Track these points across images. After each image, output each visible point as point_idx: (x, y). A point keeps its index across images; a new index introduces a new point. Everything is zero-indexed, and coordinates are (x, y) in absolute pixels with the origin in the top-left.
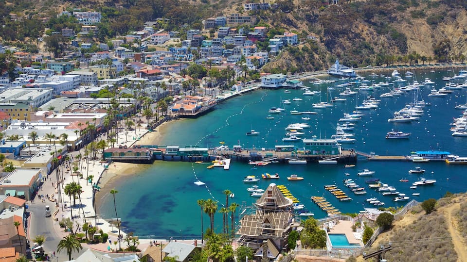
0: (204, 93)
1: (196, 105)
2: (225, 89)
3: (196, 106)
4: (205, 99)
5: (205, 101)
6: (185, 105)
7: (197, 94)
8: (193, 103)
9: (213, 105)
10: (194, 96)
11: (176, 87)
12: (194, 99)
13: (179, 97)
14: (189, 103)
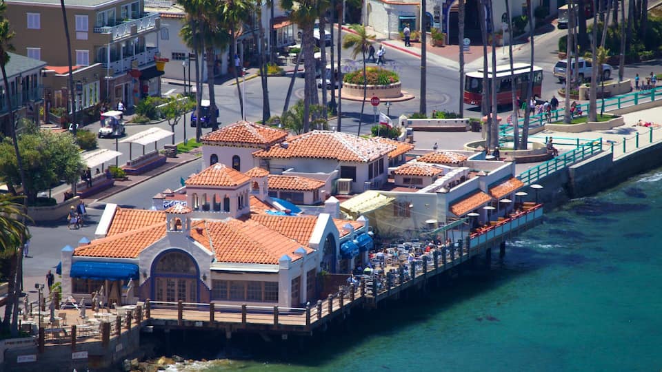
0: (410, 93)
1: (323, 219)
2: (633, 61)
3: (317, 237)
4: (414, 166)
5: (416, 181)
6: (210, 219)
7: (333, 107)
8: (293, 199)
9: (501, 226)
10: (302, 125)
11: (121, 34)
12: (308, 163)
13: (151, 136)
14: (254, 205)
